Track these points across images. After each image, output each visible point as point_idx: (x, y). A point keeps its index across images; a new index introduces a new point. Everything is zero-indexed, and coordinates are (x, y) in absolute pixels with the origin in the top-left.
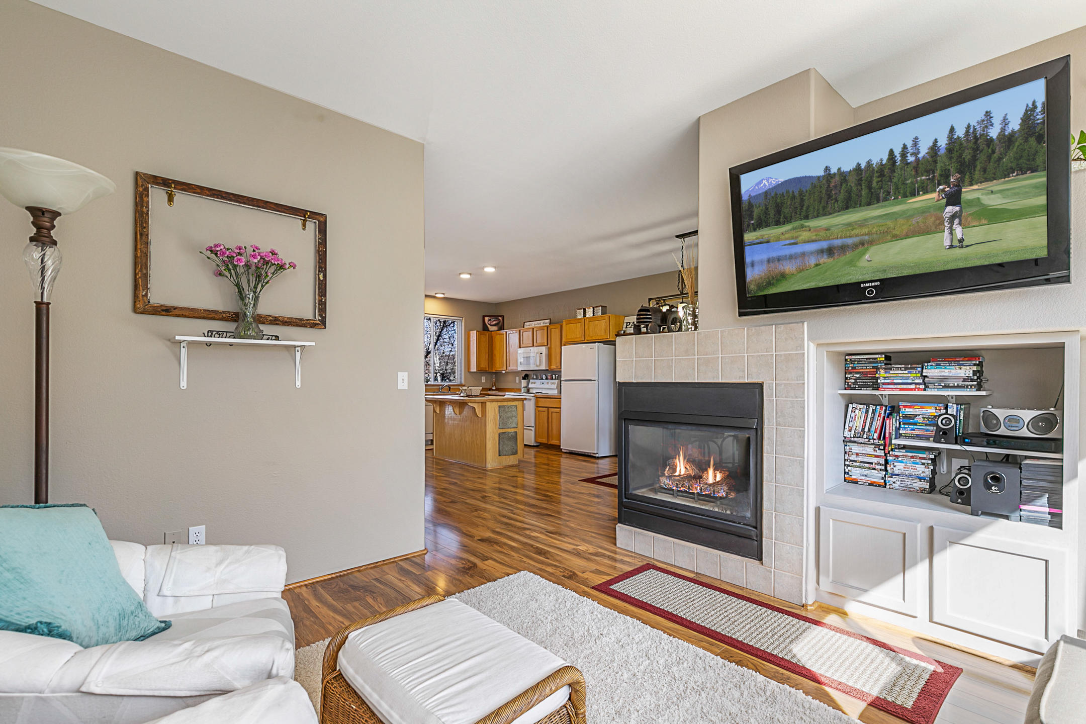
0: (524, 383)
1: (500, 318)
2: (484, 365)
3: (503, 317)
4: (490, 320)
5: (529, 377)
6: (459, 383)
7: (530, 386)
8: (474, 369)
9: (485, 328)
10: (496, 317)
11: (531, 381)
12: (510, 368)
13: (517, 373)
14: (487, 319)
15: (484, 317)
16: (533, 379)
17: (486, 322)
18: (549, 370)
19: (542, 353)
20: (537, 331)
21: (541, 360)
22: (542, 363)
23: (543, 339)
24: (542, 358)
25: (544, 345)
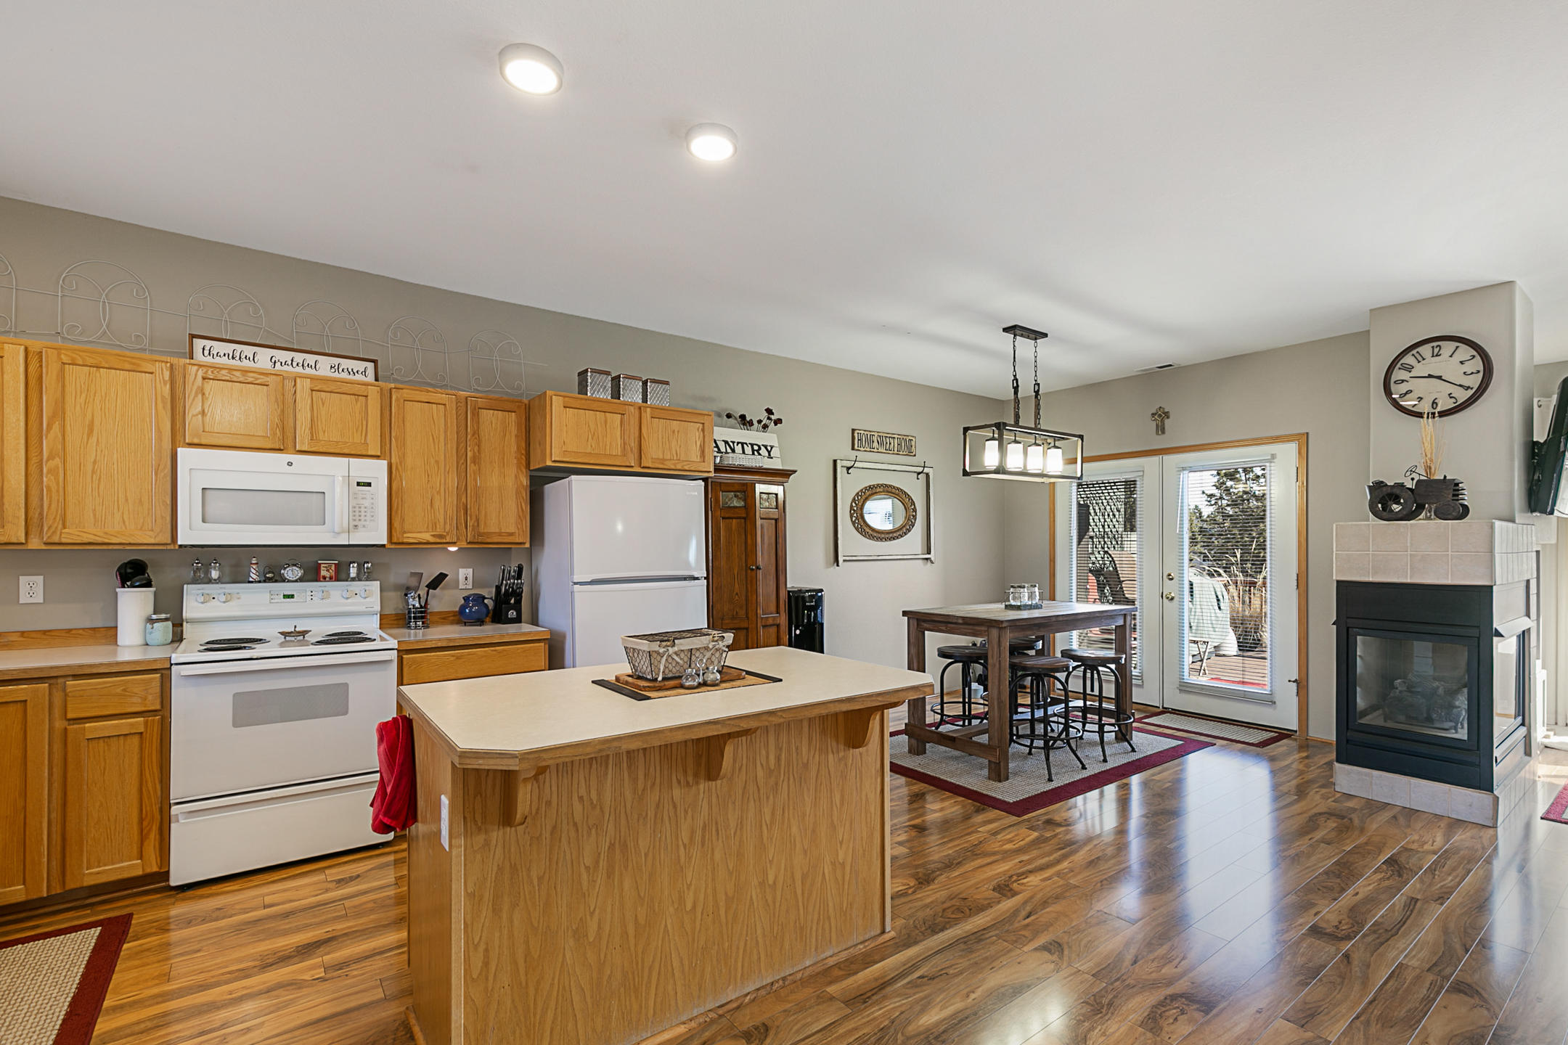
11: (188, 588)
18: (388, 546)
19: (369, 485)
20: (312, 390)
21: (363, 510)
22: (365, 520)
23: (359, 432)
24: (367, 503)
25: (364, 453)
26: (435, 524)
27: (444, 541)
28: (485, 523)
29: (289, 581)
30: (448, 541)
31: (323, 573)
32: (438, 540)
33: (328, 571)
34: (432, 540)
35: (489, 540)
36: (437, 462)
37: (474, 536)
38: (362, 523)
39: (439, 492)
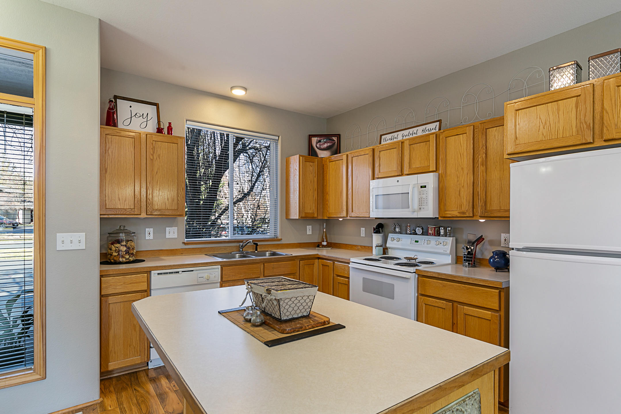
0: (377, 239)
1: (335, 139)
2: (311, 208)
3: (339, 136)
4: (320, 141)
5: (386, 230)
6: (273, 236)
7: (388, 245)
8: (295, 214)
9: (312, 152)
10: (328, 137)
11: (390, 235)
12: (353, 215)
13: (364, 221)
14: (314, 140)
15: (310, 137)
16: (395, 232)
17: (314, 144)
18: (440, 219)
19: (425, 187)
20: (410, 145)
21: (423, 200)
22: (424, 205)
23: (427, 160)
24: (424, 196)
25: (428, 171)
26: (461, 205)
27: (465, 216)
28: (490, 203)
29: (419, 235)
30: (467, 215)
31: (430, 232)
32: (462, 216)
33: (431, 230)
34: (459, 215)
35: (492, 215)
36: (462, 168)
37: (482, 212)
38: (423, 206)
39: (463, 187)
